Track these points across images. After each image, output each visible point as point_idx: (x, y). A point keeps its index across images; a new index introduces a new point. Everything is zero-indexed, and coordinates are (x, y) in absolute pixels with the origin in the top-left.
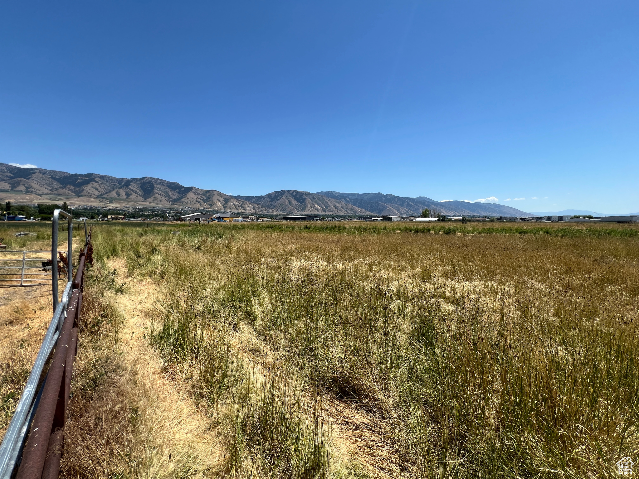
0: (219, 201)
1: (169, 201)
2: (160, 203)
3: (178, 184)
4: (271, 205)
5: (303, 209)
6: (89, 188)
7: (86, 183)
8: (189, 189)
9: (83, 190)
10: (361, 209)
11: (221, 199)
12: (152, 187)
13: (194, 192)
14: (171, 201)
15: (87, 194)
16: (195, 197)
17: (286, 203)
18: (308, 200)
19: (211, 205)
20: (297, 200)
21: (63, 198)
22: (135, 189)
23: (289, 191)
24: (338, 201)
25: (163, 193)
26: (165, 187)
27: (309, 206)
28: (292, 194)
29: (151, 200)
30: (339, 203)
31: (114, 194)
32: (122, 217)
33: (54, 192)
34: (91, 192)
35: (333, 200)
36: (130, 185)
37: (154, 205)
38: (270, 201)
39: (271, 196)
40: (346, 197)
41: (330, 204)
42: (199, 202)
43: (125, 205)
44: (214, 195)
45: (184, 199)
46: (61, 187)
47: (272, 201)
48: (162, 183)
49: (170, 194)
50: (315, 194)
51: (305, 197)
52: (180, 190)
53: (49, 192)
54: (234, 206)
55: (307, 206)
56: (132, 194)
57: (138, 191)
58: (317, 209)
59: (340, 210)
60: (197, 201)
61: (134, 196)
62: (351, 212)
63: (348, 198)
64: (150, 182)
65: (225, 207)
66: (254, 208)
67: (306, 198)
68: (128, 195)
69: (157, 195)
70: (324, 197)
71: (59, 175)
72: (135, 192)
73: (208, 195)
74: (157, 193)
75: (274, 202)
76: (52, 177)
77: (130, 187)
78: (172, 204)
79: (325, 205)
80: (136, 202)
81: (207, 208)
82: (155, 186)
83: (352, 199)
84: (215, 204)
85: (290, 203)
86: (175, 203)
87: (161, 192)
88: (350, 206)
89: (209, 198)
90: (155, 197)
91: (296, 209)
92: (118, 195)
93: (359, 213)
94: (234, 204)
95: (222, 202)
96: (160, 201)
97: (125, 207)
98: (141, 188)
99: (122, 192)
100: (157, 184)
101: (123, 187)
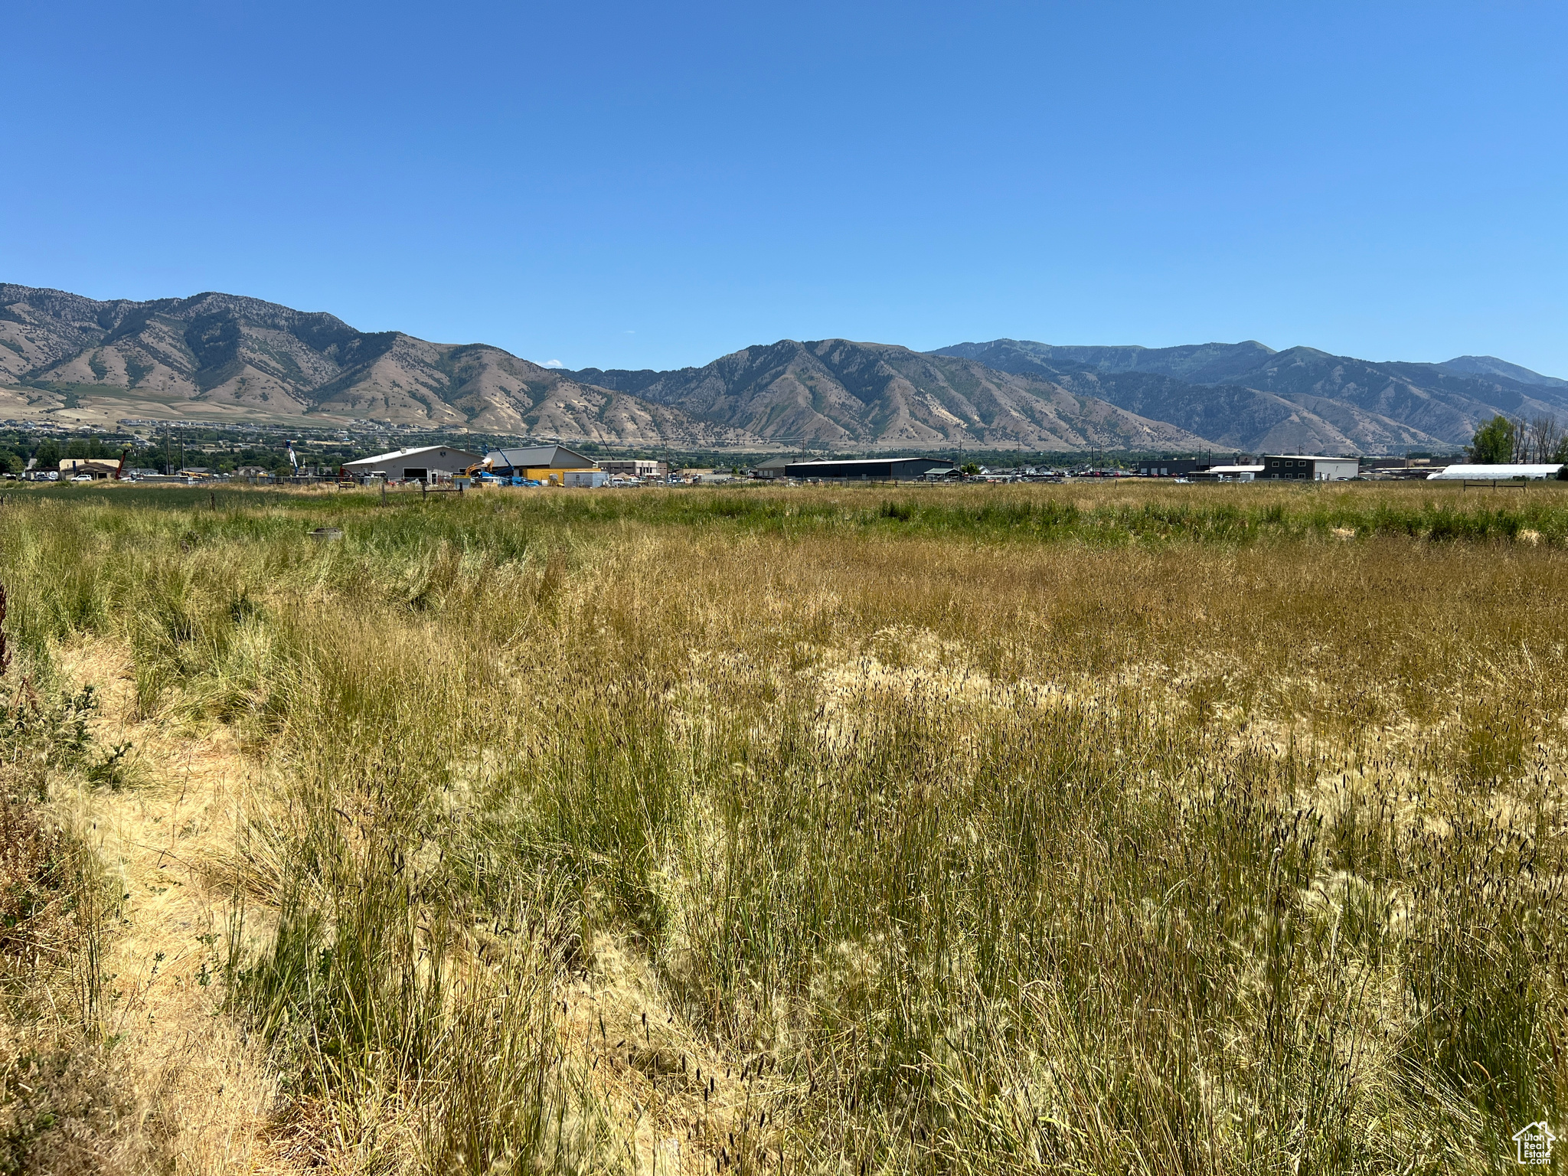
0: (508, 393)
1: (297, 394)
2: (264, 404)
3: (334, 320)
4: (733, 409)
5: (879, 428)
8: (381, 343)
10: (1154, 423)
11: (515, 385)
12: (232, 336)
13: (401, 358)
14: (307, 395)
16: (405, 378)
17: (801, 400)
18: (900, 387)
19: (472, 413)
20: (851, 385)
22: (163, 347)
23: (811, 346)
24: (1043, 386)
25: (273, 364)
26: (282, 336)
27: (904, 411)
28: (825, 359)
29: (225, 390)
30: (1047, 396)
31: (82, 368)
32: (115, 464)
35: (1019, 383)
36: (144, 327)
37: (239, 412)
38: (728, 393)
39: (732, 372)
40: (1083, 367)
41: (1004, 401)
42: (423, 400)
43: (125, 416)
44: (483, 367)
45: (362, 385)
47: (736, 391)
48: (270, 316)
49: (303, 365)
50: (935, 355)
51: (889, 370)
52: (341, 348)
54: (568, 418)
55: (896, 411)
56: (150, 369)
57: (176, 354)
58: (943, 428)
59: (1054, 431)
60: (413, 395)
61: (158, 376)
62: (1104, 439)
63: (1092, 368)
64: (223, 316)
65: (532, 422)
66: (657, 424)
67: (890, 378)
68: (136, 372)
69: (249, 370)
70: (977, 372)
72: (165, 360)
73: (457, 367)
74: (251, 362)
75: (746, 395)
77: (145, 337)
78: (310, 410)
79: (978, 406)
80: (166, 401)
81: (456, 427)
82: (245, 330)
83: (1115, 377)
84: (487, 407)
85: (817, 399)
86: (323, 406)
87: (265, 358)
88: (1103, 408)
89: (462, 382)
90: (243, 381)
91: (846, 426)
92: (100, 371)
93: (1148, 443)
94: (569, 407)
95: (521, 396)
96: (265, 397)
97: (124, 422)
98: (189, 343)
99: (115, 360)
100: (250, 323)
101: (119, 338)
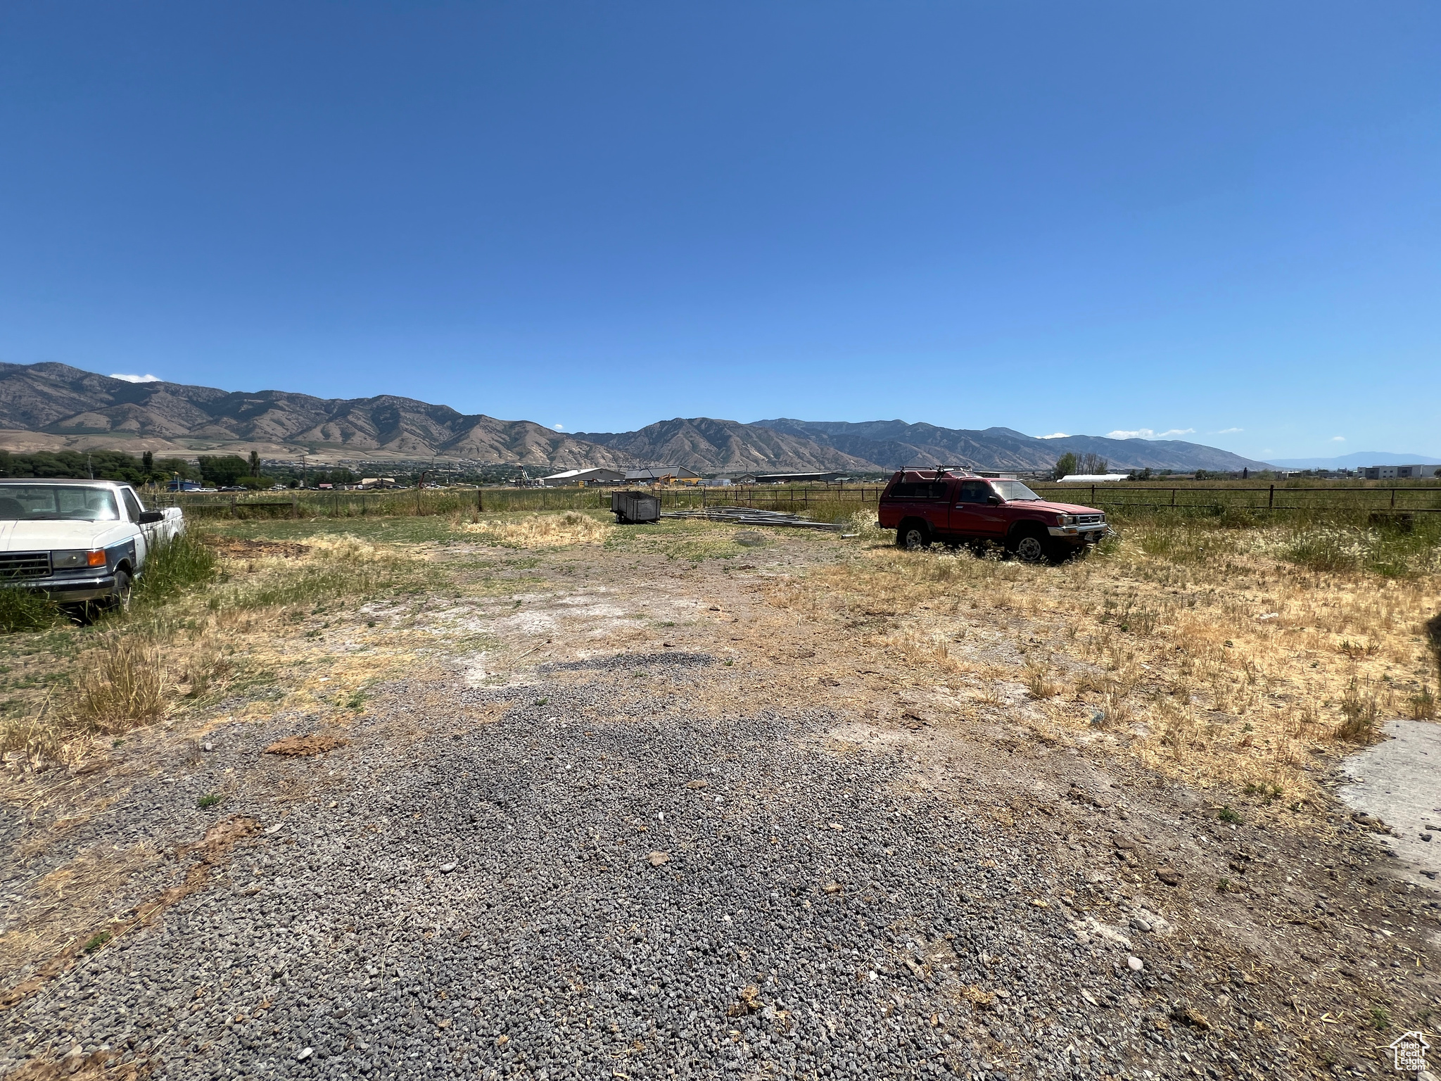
0: (540, 445)
1: (431, 446)
2: (414, 452)
3: (449, 409)
4: (653, 452)
5: (726, 460)
6: (265, 422)
7: (260, 410)
8: (474, 420)
9: (255, 426)
10: (856, 459)
11: (543, 441)
12: (396, 417)
13: (485, 428)
14: (436, 447)
15: (262, 435)
16: (487, 438)
17: (686, 447)
18: (735, 440)
19: (522, 455)
20: (710, 440)
21: (215, 445)
22: (360, 423)
23: (690, 421)
24: (803, 441)
25: (418, 431)
26: (423, 417)
27: (737, 453)
28: (698, 427)
29: (393, 445)
30: (805, 445)
31: (317, 434)
33: (197, 433)
34: (271, 432)
35: (791, 439)
36: (350, 413)
37: (402, 456)
38: (650, 444)
39: (652, 434)
40: (821, 432)
41: (784, 447)
42: (496, 449)
43: (341, 458)
44: (527, 432)
45: (465, 441)
46: (210, 422)
47: (654, 443)
48: (416, 407)
49: (434, 432)
50: (751, 425)
51: (729, 432)
52: (453, 423)
53: (187, 432)
54: (570, 457)
55: (733, 452)
56: (354, 434)
57: (367, 427)
58: (756, 461)
59: (809, 462)
60: (491, 446)
61: (358, 438)
62: (833, 466)
63: (825, 433)
64: (391, 407)
65: (552, 459)
66: (615, 459)
67: (730, 436)
68: (346, 435)
69: (406, 434)
70: (772, 433)
71: (204, 395)
72: (361, 429)
73: (513, 432)
74: (406, 430)
75: (659, 445)
76: (190, 401)
77: (350, 418)
78: (438, 454)
79: (773, 450)
80: (363, 450)
81: (514, 462)
82: (403, 414)
83: (835, 436)
84: (530, 452)
85: (695, 447)
86: (446, 452)
87: (414, 428)
88: (832, 451)
89: (516, 440)
90: (403, 440)
91: (709, 460)
92: (327, 435)
93: (853, 468)
94: (571, 452)
95: (546, 446)
96: (414, 448)
97: (341, 461)
98: (373, 420)
99: (335, 430)
100: (405, 410)
101: (336, 418)
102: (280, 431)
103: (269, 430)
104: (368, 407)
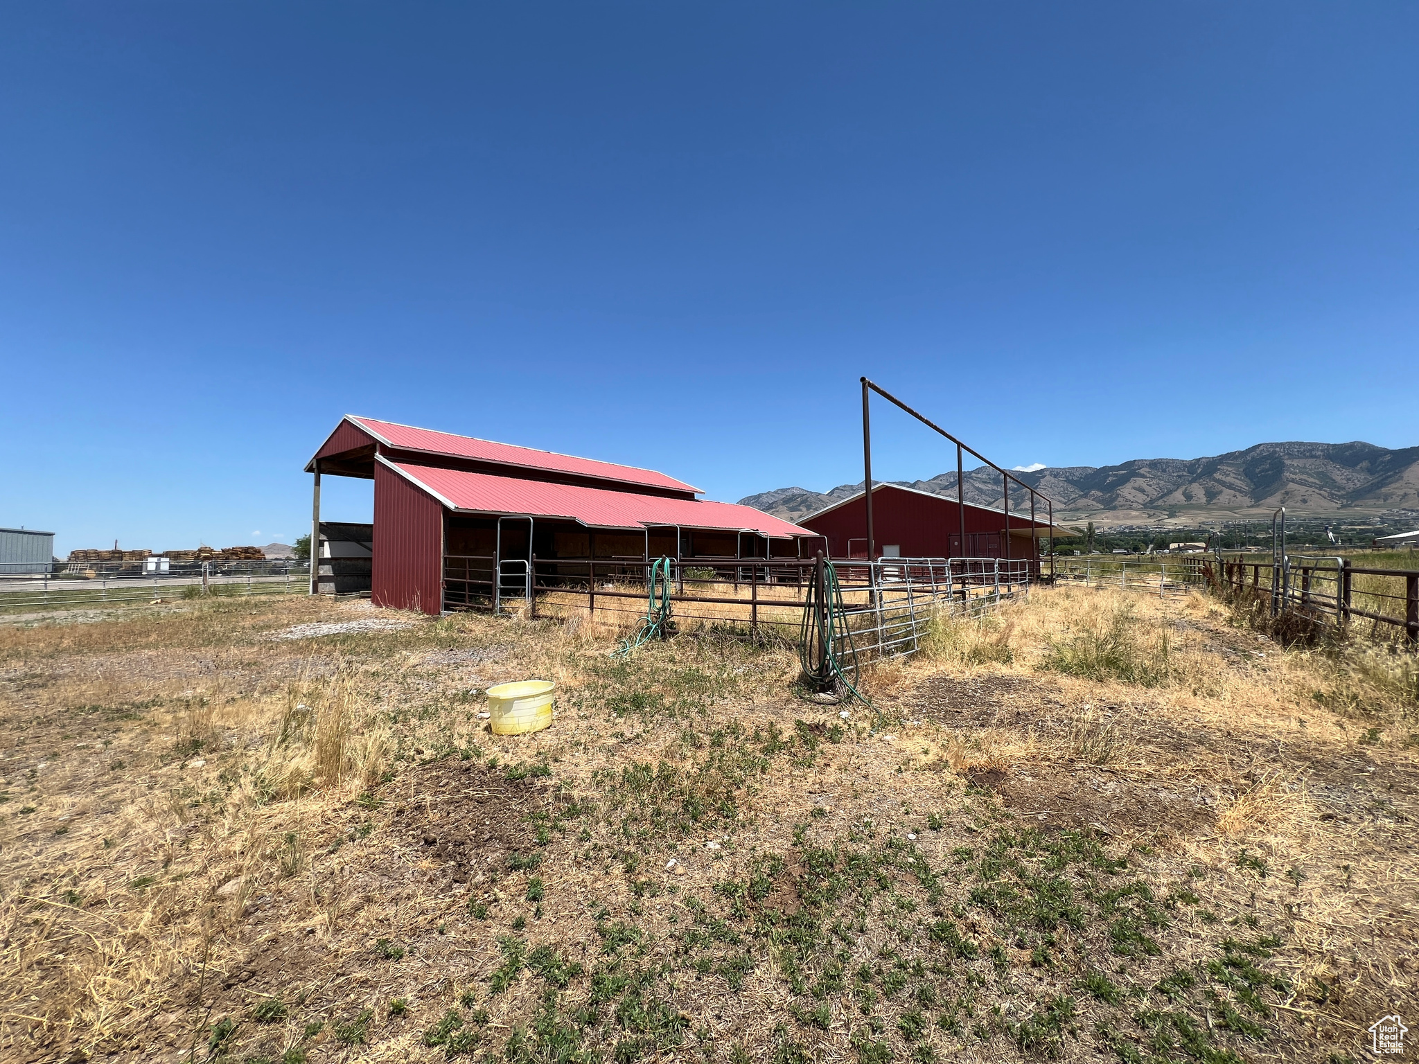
1: (1332, 497)
2: (1304, 506)
6: (1127, 491)
7: (1123, 480)
9: (1118, 495)
12: (1278, 467)
14: (1341, 497)
15: (1124, 503)
21: (1083, 516)
22: (1228, 479)
25: (1311, 480)
26: (1319, 462)
29: (1273, 500)
31: (1178, 497)
32: (1203, 545)
33: (1070, 507)
34: (1132, 499)
36: (1216, 470)
43: (1204, 519)
46: (1081, 496)
48: (1308, 451)
49: (1338, 478)
53: (1063, 506)
56: (1221, 492)
57: (1238, 483)
61: (1226, 496)
64: (1272, 456)
68: (1211, 495)
69: (1292, 486)
71: (1077, 474)
72: (1230, 486)
74: (1293, 481)
76: (1068, 481)
77: (1217, 476)
78: (1344, 507)
80: (1231, 509)
82: (1288, 462)
86: (1356, 503)
87: (1305, 477)
90: (1287, 493)
92: (1188, 497)
96: (1305, 501)
97: (1203, 523)
98: (1246, 475)
99: (1198, 491)
100: (1291, 456)
101: (1200, 478)
102: (1141, 498)
103: (1130, 497)
104: (1240, 461)
